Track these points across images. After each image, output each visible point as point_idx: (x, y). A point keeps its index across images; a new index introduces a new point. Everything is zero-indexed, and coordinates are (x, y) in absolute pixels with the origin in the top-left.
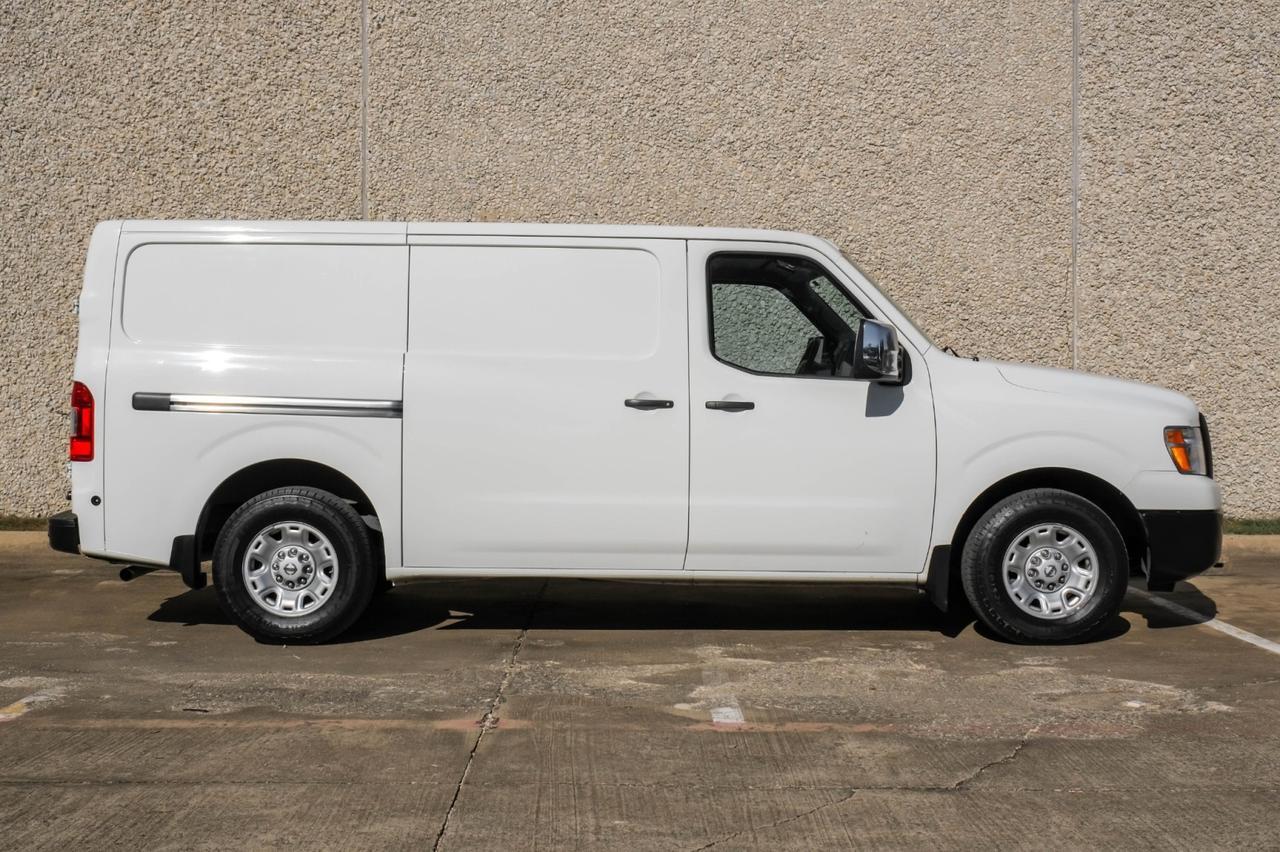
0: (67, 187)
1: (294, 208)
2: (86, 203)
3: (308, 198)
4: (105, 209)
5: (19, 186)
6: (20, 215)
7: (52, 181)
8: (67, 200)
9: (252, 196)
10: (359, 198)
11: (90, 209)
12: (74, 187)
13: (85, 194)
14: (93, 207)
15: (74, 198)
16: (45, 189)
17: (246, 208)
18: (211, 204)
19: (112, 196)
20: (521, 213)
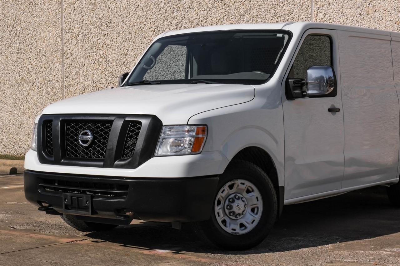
0: (192, 13)
1: (281, 15)
2: (199, 20)
3: (287, 9)
4: (206, 22)
5: (175, 14)
6: (175, 27)
7: (186, 11)
8: (192, 19)
9: (263, 10)
10: (310, 7)
12: (195, 13)
13: (199, 16)
14: (202, 21)
15: (195, 18)
16: (184, 15)
17: (261, 16)
18: (247, 15)
19: (209, 15)
20: (386, 7)
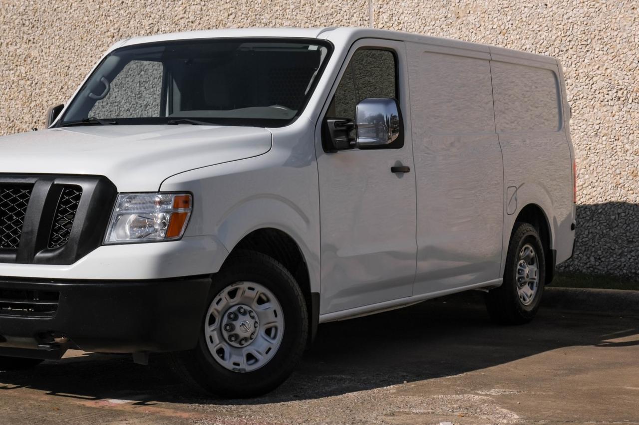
0: (176, 9)
1: (321, 15)
2: (187, 20)
3: (331, 6)
4: (200, 24)
5: (148, 9)
6: (148, 31)
7: (167, 5)
8: (177, 18)
9: (292, 7)
10: (367, 3)
11: (190, 24)
12: (181, 8)
13: (187, 13)
14: (192, 22)
15: (181, 16)
16: (163, 11)
17: (289, 17)
18: (266, 15)
19: (204, 13)
20: (486, 7)
